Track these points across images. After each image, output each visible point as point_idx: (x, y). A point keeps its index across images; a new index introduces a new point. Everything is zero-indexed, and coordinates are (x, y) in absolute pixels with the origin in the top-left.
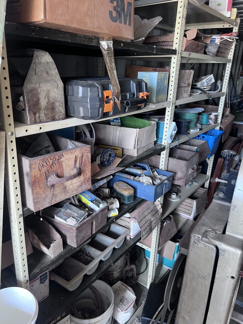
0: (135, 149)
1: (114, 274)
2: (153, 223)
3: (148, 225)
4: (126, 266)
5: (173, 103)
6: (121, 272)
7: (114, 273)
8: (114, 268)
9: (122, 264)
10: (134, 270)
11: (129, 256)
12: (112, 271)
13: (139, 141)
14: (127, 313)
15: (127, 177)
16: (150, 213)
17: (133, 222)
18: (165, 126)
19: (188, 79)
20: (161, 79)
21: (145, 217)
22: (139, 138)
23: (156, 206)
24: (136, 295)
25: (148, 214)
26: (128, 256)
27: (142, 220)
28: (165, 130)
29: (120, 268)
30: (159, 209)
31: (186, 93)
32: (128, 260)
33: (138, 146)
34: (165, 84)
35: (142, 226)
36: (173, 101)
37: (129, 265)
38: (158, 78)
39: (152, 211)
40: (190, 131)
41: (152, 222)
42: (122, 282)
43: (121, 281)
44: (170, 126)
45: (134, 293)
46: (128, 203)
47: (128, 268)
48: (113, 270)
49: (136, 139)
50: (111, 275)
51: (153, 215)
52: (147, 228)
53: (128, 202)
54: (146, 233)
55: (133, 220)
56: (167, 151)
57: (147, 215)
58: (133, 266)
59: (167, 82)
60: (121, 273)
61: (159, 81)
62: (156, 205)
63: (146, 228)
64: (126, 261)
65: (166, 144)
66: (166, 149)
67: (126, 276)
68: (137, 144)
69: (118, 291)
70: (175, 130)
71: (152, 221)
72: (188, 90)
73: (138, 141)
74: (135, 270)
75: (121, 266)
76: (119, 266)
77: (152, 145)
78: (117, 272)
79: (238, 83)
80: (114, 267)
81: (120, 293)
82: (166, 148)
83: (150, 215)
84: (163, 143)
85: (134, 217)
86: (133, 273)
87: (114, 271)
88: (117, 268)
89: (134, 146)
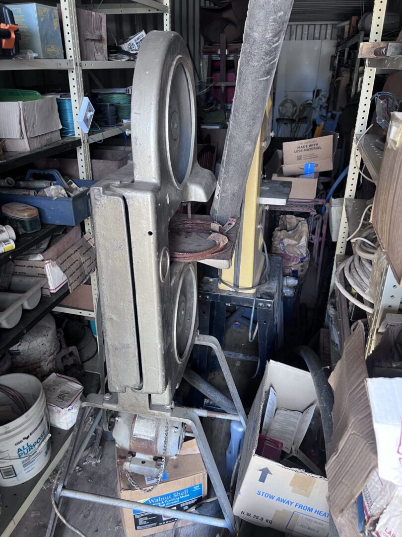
0: (23, 138)
1: (44, 367)
2: (85, 266)
3: (77, 267)
4: (61, 350)
5: (76, 63)
6: (54, 361)
7: (42, 363)
8: (41, 356)
9: (53, 349)
10: (75, 353)
11: (63, 333)
12: (39, 362)
13: (27, 125)
14: (71, 411)
15: (24, 193)
16: (77, 251)
17: (50, 266)
18: (74, 104)
19: (99, 29)
20: (44, 17)
21: (70, 256)
22: (26, 119)
23: (87, 241)
24: (82, 384)
25: (75, 252)
26: (61, 333)
27: (64, 261)
28: (75, 111)
29: (52, 355)
30: (92, 245)
31: (99, 53)
32: (62, 340)
33: (28, 134)
34: (55, 28)
35: (67, 269)
36: (76, 59)
37: (64, 347)
38: (38, 14)
39: (80, 247)
40: (123, 122)
41: (83, 265)
42: (58, 374)
43: (56, 373)
44: (80, 104)
45: (79, 383)
46: (32, 232)
47: (63, 353)
48: (39, 359)
49: (20, 119)
50: (37, 368)
51: (84, 254)
52: (75, 272)
53: (32, 229)
54: (76, 280)
55: (49, 263)
56: (84, 146)
57: (72, 254)
58: (73, 349)
59: (57, 25)
60: (54, 363)
61: (42, 19)
62: (87, 239)
63: (73, 273)
64: (59, 344)
65: (81, 136)
66: (82, 143)
67: (64, 365)
68: (26, 129)
69: (53, 386)
70: (90, 111)
71: (84, 263)
72: (102, 48)
73: (26, 122)
74: (77, 353)
75: (52, 351)
76: (49, 352)
77: (57, 136)
78: (47, 362)
79: (201, 65)
80: (39, 356)
81: (56, 388)
82: (82, 141)
83: (77, 255)
84: (77, 136)
85: (50, 258)
86: (75, 358)
87: (42, 361)
88: (46, 355)
89: (19, 132)
